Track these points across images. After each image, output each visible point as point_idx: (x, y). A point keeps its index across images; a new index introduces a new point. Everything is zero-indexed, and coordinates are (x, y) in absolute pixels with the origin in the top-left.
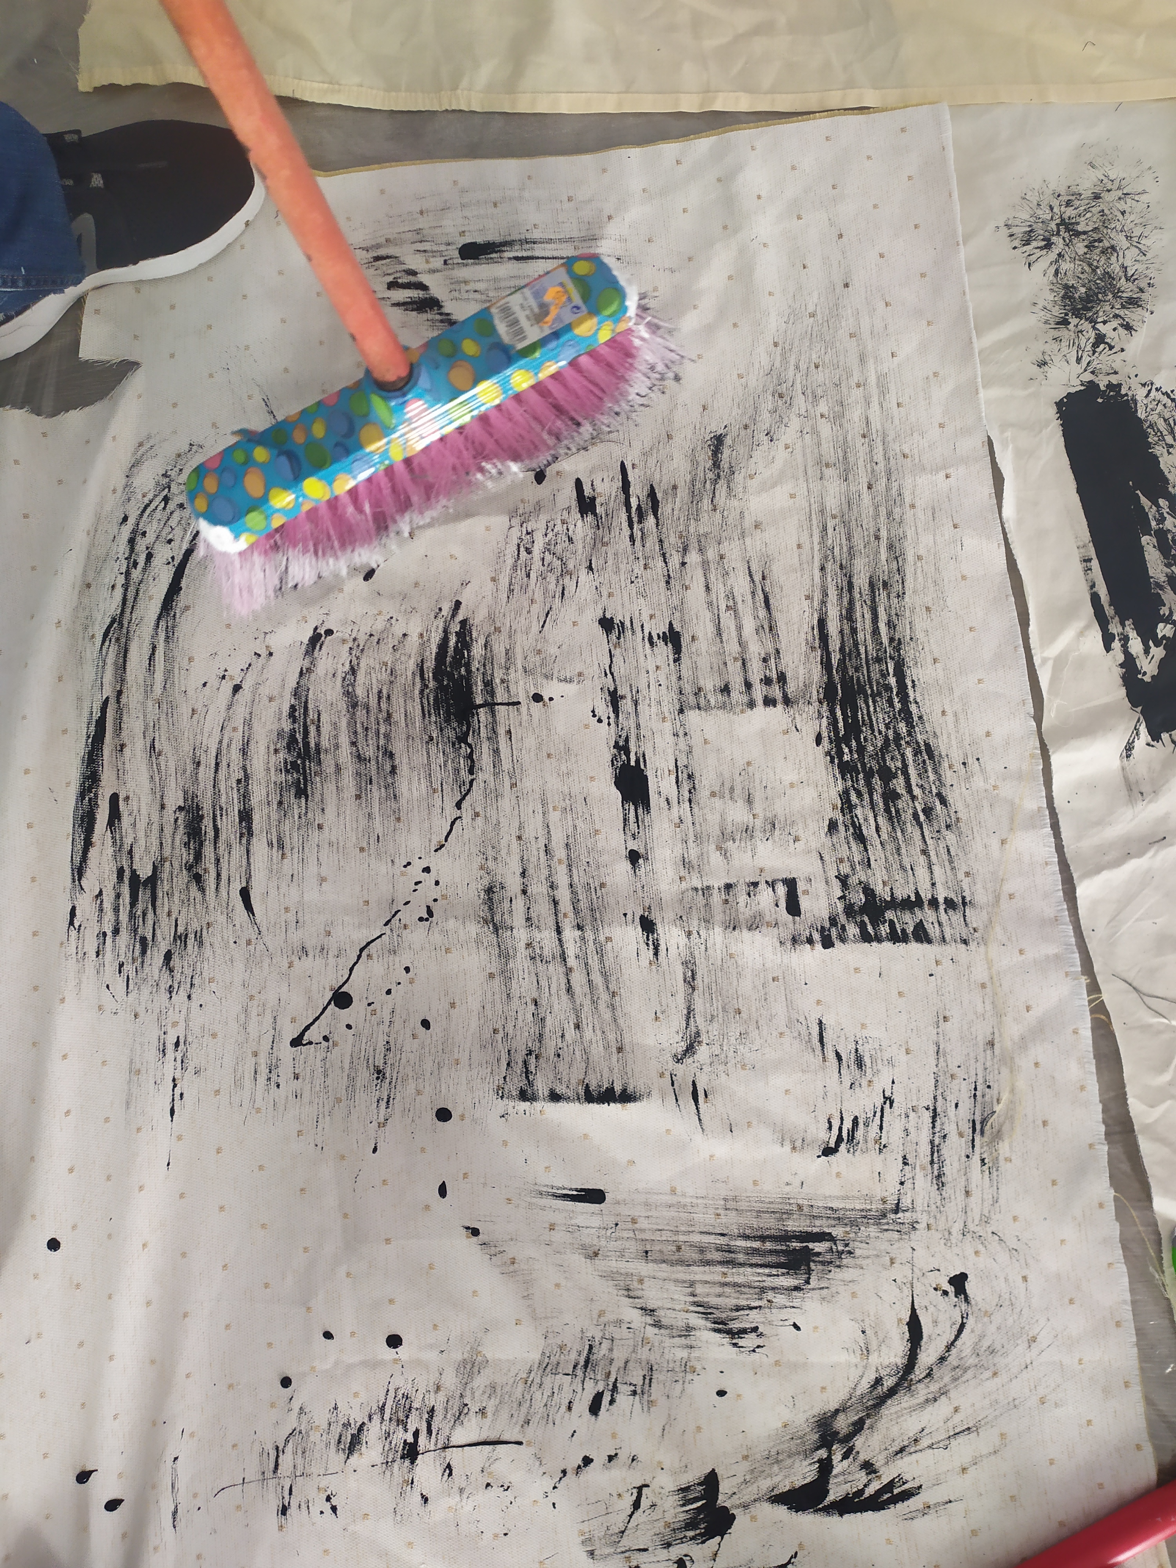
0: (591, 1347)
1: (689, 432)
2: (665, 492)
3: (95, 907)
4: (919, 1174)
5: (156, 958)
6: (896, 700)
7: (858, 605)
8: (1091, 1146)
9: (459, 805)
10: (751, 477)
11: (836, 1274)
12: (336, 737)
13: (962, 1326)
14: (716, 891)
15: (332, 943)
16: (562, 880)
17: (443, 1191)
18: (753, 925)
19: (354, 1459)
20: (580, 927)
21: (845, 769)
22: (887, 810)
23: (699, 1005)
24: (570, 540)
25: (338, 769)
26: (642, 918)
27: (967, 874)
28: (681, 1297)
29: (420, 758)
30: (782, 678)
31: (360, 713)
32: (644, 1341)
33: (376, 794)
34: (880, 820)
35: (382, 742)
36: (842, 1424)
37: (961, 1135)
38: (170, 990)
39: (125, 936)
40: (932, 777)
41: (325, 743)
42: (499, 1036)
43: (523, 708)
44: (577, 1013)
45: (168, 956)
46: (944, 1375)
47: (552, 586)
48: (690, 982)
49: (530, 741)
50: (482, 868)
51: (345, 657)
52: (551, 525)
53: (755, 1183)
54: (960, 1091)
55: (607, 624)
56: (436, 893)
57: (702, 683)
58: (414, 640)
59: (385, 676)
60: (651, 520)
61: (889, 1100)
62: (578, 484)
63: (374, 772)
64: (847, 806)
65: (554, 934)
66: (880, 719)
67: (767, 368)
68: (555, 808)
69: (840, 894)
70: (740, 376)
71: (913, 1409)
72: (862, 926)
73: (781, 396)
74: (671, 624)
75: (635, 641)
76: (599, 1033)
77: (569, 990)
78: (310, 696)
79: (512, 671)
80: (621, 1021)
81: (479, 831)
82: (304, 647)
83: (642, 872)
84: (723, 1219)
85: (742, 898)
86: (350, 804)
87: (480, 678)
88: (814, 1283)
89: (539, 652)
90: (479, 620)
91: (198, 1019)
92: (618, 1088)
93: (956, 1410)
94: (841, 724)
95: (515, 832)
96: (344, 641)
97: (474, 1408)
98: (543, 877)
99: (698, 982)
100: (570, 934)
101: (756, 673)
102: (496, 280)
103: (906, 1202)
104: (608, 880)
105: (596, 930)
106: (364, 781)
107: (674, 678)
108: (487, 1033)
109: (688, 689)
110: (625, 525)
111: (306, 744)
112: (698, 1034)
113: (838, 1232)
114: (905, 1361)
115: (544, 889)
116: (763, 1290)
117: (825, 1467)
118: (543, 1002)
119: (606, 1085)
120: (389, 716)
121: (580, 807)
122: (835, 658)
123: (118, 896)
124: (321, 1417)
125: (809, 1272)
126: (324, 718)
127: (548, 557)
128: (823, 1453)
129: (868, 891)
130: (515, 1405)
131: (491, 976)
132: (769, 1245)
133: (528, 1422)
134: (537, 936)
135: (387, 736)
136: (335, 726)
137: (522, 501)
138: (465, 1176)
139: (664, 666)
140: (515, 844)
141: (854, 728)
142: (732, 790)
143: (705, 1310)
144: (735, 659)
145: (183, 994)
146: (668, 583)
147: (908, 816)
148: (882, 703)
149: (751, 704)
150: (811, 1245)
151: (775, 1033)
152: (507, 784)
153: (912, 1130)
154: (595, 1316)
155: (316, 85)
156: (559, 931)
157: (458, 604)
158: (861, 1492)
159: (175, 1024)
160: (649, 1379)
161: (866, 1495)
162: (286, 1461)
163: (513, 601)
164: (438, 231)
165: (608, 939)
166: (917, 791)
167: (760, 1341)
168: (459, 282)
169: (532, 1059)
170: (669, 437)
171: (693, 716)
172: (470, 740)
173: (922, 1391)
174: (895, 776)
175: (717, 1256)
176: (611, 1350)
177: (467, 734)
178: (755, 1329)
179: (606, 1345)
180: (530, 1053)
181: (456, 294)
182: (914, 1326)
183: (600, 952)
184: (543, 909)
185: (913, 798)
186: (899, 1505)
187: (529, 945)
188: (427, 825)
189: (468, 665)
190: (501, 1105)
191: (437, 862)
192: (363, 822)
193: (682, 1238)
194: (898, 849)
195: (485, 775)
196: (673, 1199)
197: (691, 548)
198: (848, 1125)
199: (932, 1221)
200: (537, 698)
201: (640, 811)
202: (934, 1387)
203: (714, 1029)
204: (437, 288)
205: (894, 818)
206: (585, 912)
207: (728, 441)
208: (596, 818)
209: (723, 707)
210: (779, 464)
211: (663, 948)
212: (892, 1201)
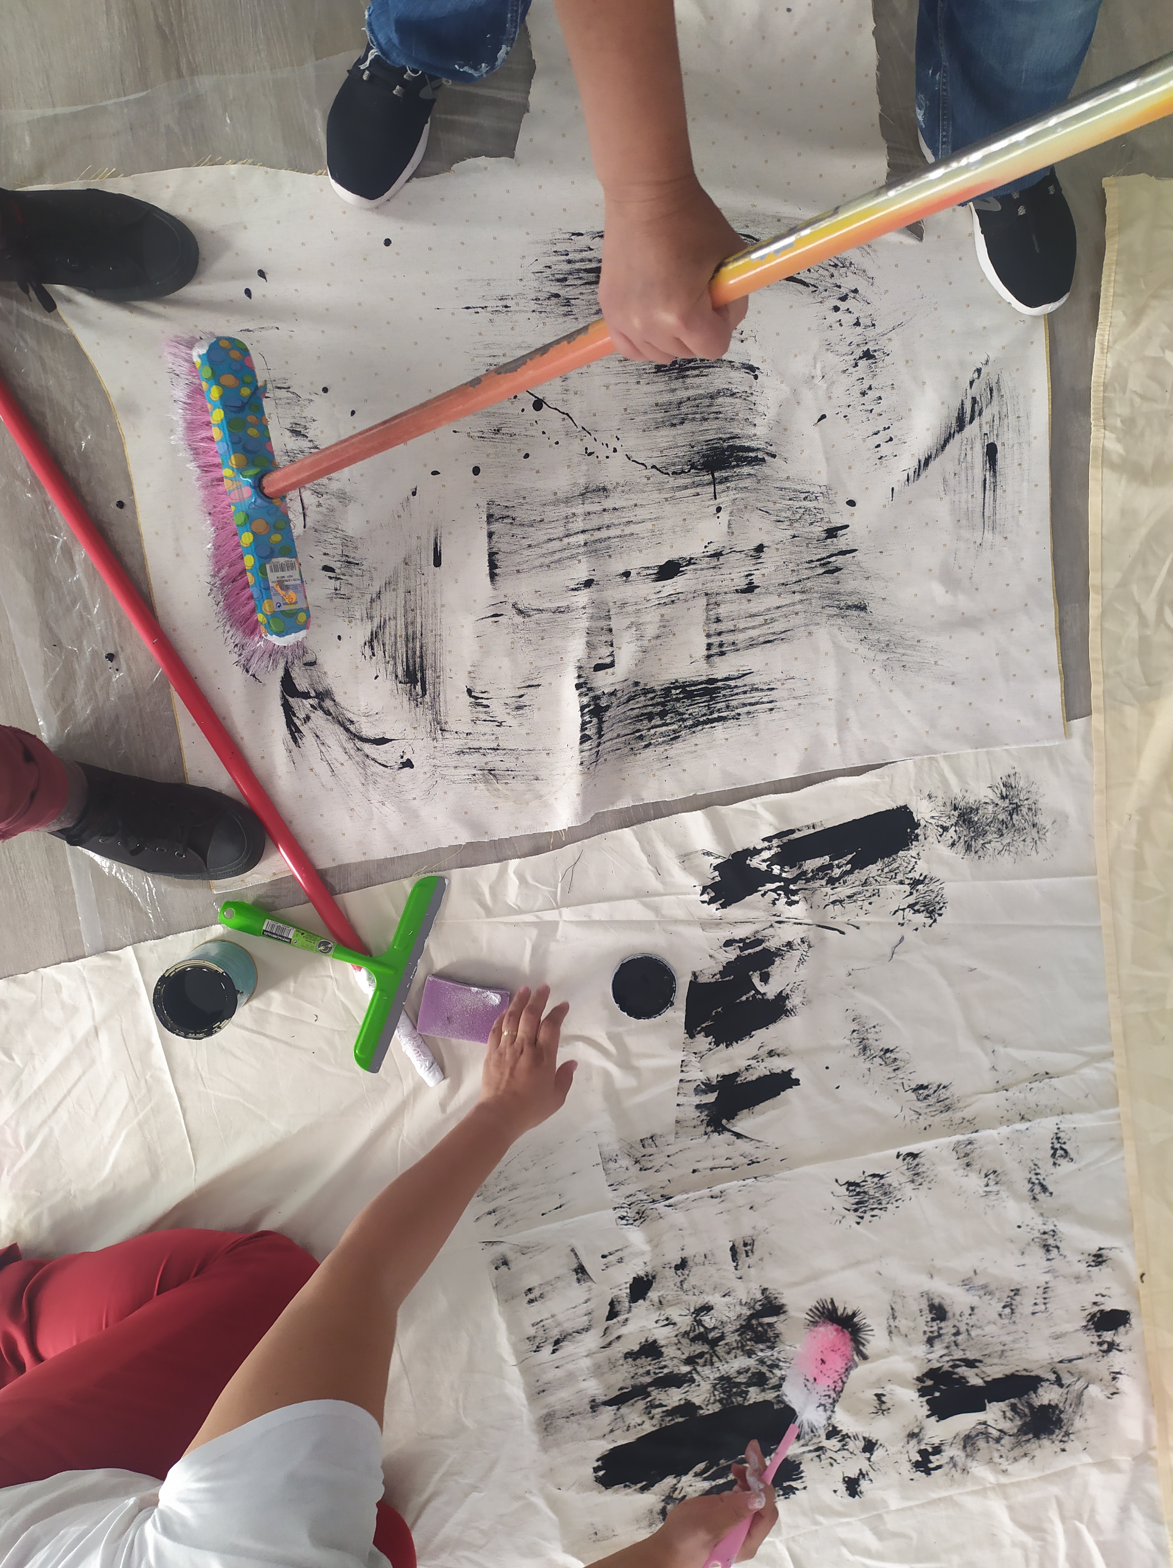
0: (358, 564)
1: (870, 590)
2: (837, 578)
3: (584, 247)
4: (463, 741)
5: (555, 288)
6: (705, 718)
7: (761, 694)
8: (486, 833)
9: (654, 467)
10: (839, 629)
11: (405, 698)
12: (693, 387)
13: (386, 767)
14: (608, 623)
15: (570, 396)
16: (613, 532)
17: (435, 473)
18: (590, 645)
19: (288, 434)
20: (585, 544)
21: (667, 691)
22: (642, 715)
23: (545, 615)
24: (812, 524)
25: (673, 391)
26: (593, 580)
27: (606, 760)
28: (388, 613)
29: (681, 441)
30: (722, 654)
31: (707, 401)
32: (363, 594)
33: (659, 415)
34: (637, 710)
35: (690, 416)
36: (328, 704)
37: (486, 763)
38: (537, 299)
39: (567, 267)
40: (660, 740)
41: (688, 381)
42: (521, 500)
43: (712, 502)
44: (537, 546)
45: (557, 296)
46: (359, 757)
47: (784, 514)
48: (558, 611)
49: (692, 508)
50: (617, 484)
51: (741, 389)
52: (821, 511)
53: (450, 652)
54: (510, 763)
55: (760, 549)
56: (602, 458)
57: (722, 606)
58: (752, 431)
59: (730, 415)
60: (821, 571)
61: (500, 725)
62: (847, 526)
63: (672, 413)
64: (646, 692)
65: (581, 529)
66: (695, 710)
67: (905, 637)
68: (654, 525)
69: (606, 692)
70: (901, 620)
71: (339, 741)
72: (588, 706)
73: (887, 645)
74: (758, 587)
75: (748, 565)
76: (527, 559)
77: (550, 540)
78: (717, 369)
79: (734, 492)
80: (534, 571)
81: (638, 480)
82: (747, 362)
83: (618, 579)
84: (429, 634)
85: (604, 638)
86: (652, 400)
87: (730, 474)
88: (400, 685)
89: (746, 508)
90: (764, 470)
91: (521, 318)
92: (497, 571)
93: (342, 764)
94: (693, 688)
95: (639, 502)
96: (751, 387)
97: (321, 500)
98: (613, 521)
99: (558, 615)
100: (581, 538)
101: (726, 638)
102: (972, 467)
103: (447, 735)
104: (613, 560)
105: (584, 553)
106: (665, 407)
107: (726, 590)
108: (523, 493)
109: (719, 598)
110: (819, 557)
111: (688, 369)
112: (529, 616)
113: (427, 698)
114: (364, 737)
115: (607, 522)
116: (394, 658)
117: (306, 696)
118: (542, 525)
119: (499, 564)
120: (706, 419)
121: (655, 540)
122: (732, 683)
123: (590, 260)
124: (308, 412)
125: (406, 683)
126: (704, 379)
127: (801, 511)
128: (313, 694)
129: (608, 707)
130: (324, 523)
131: (555, 494)
132: (418, 660)
133: (316, 531)
134: (580, 519)
135: (694, 419)
136: (699, 386)
137: (836, 493)
138: (443, 486)
139: (733, 583)
140: (632, 503)
141: (690, 695)
142: (664, 627)
143: (382, 627)
144: (735, 626)
145: (535, 307)
146: (783, 584)
147: (639, 726)
148: (704, 711)
149: (708, 636)
150: (419, 684)
151: (532, 660)
152: (667, 496)
153: (486, 737)
154: (374, 565)
155: (1107, 337)
156: (583, 532)
157: (774, 456)
158: (295, 715)
159: (517, 304)
160: (343, 597)
161: (294, 718)
162: (283, 393)
163: (775, 491)
164: (1006, 428)
165: (580, 561)
166: (652, 731)
167: (367, 657)
168: (972, 443)
169: (510, 521)
170: (867, 578)
171: (703, 601)
172: (692, 471)
173: (349, 745)
174: (662, 719)
175: (410, 632)
176: (357, 576)
177: (696, 469)
178: (374, 655)
179: (360, 572)
180: (514, 519)
181: (965, 442)
182: (382, 741)
183: (572, 557)
184: (595, 522)
185: (649, 729)
186: (290, 736)
187: (574, 514)
188: (641, 448)
189: (738, 466)
190: (483, 504)
191: (620, 457)
192: (642, 409)
193: (418, 612)
194: (621, 721)
195: (673, 482)
196: (438, 607)
197: (804, 595)
198: (485, 702)
199: (439, 749)
200: (719, 509)
201: (653, 576)
202: (352, 752)
203: (532, 625)
204: (971, 430)
205: (638, 718)
206: (594, 547)
207: (863, 614)
208: (649, 550)
209: (708, 619)
210: (847, 645)
211: (576, 593)
212: (446, 727)
